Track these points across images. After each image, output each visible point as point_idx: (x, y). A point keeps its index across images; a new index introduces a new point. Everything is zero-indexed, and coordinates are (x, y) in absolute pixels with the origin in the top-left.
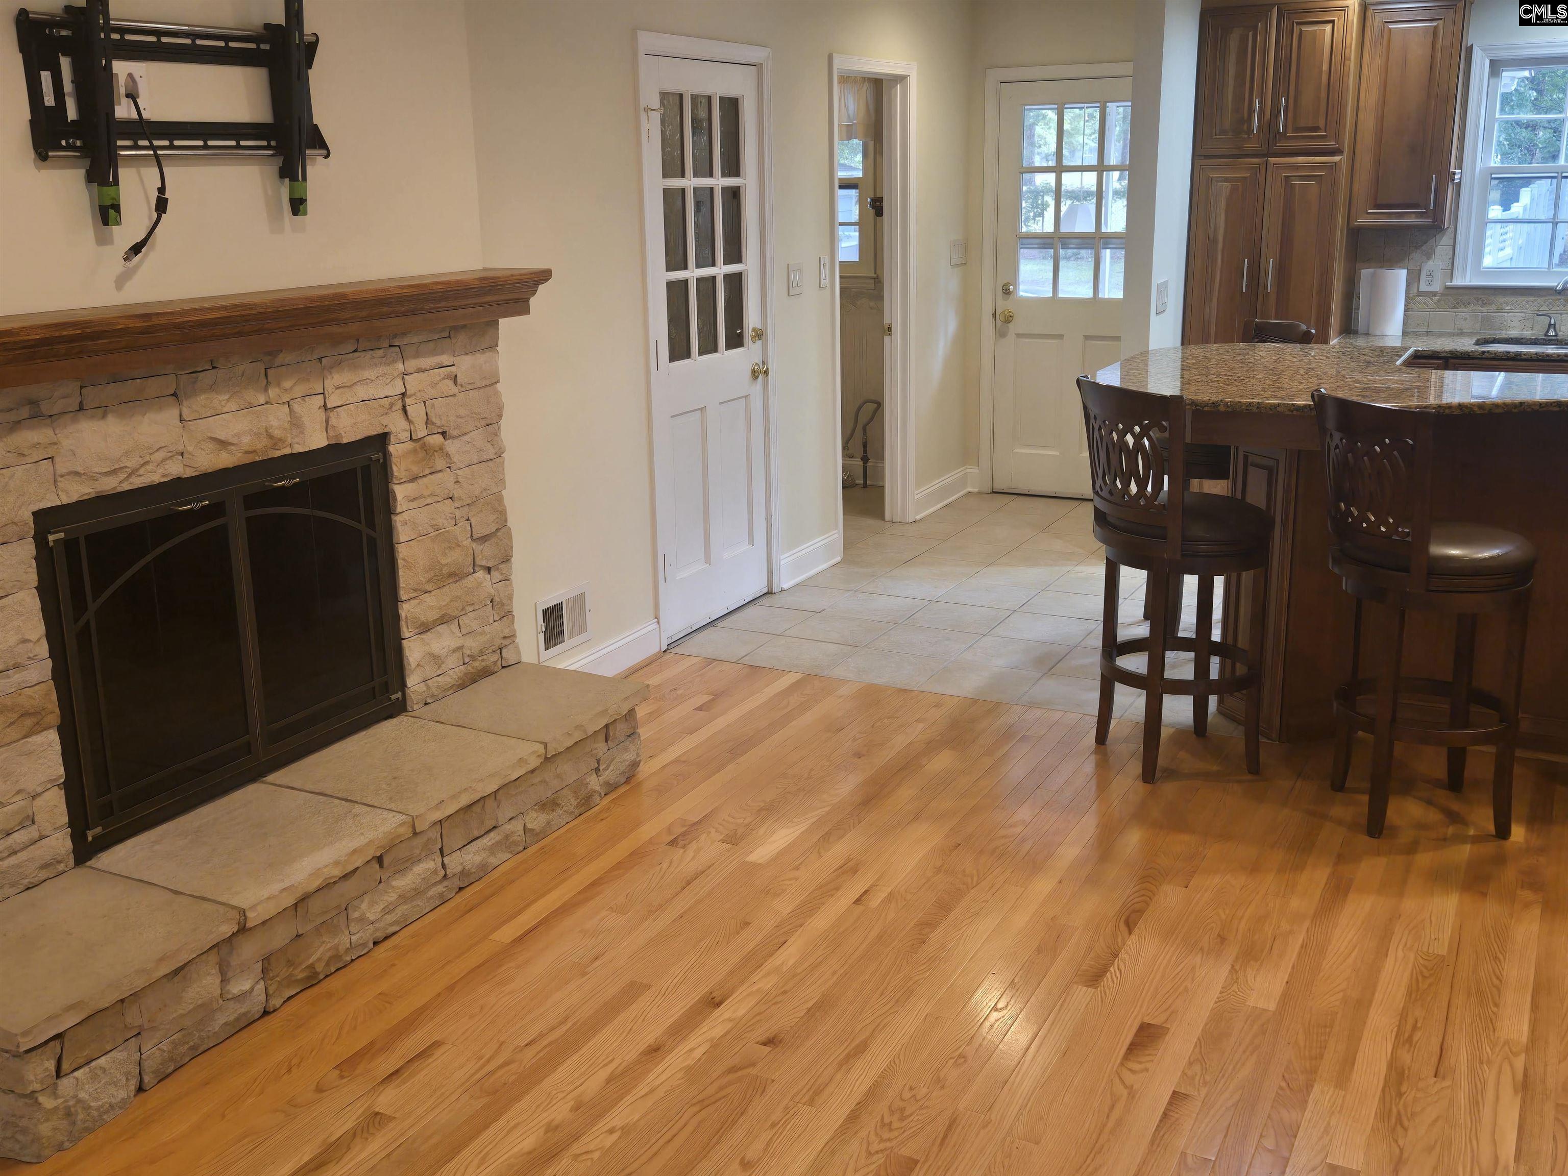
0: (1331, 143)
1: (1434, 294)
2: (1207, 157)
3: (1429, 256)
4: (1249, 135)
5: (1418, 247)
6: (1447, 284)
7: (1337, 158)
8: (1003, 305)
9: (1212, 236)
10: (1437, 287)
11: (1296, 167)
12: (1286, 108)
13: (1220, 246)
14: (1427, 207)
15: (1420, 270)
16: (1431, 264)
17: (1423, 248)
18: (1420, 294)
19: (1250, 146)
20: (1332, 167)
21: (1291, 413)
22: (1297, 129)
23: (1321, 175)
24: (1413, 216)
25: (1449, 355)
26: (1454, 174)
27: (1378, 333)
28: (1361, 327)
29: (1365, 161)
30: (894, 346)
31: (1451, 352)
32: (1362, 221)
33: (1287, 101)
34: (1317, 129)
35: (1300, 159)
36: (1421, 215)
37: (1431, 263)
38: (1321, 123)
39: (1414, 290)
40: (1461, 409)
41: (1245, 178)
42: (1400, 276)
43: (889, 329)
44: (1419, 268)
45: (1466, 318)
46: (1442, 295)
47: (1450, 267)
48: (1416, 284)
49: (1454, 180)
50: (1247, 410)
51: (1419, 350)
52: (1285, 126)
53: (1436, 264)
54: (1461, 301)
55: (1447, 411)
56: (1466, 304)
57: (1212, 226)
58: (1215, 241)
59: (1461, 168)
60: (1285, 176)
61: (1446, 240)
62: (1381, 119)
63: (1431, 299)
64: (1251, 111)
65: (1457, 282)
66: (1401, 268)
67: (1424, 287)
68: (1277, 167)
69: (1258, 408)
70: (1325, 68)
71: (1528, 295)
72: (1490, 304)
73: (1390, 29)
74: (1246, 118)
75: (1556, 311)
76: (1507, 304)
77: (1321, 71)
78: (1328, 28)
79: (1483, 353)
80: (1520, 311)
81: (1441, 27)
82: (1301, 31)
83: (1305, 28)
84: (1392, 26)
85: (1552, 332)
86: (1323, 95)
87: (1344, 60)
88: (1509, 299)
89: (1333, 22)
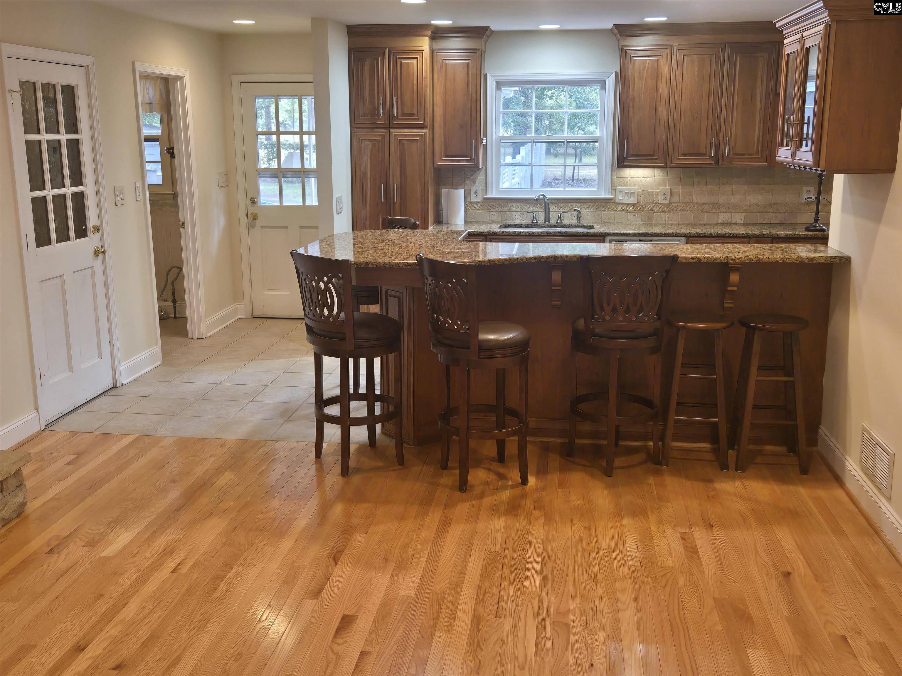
0: (421, 123)
1: (478, 202)
2: (358, 128)
3: (474, 182)
4: (379, 117)
5: (469, 178)
6: (484, 197)
7: (425, 131)
8: (251, 210)
9: (364, 171)
10: (479, 198)
11: (405, 135)
12: (397, 102)
13: (369, 176)
14: (471, 157)
15: (471, 190)
16: (475, 187)
17: (472, 178)
18: (472, 202)
19: (380, 122)
20: (422, 135)
21: (406, 267)
22: (403, 114)
23: (418, 139)
24: (465, 161)
25: (488, 234)
26: (483, 140)
27: (453, 223)
28: (444, 220)
29: (439, 132)
30: (186, 234)
31: (488, 232)
32: (440, 164)
33: (397, 99)
34: (413, 115)
35: (406, 131)
36: (468, 161)
37: (475, 186)
38: (416, 113)
39: (469, 200)
40: (490, 263)
41: (379, 140)
42: (462, 192)
43: (183, 224)
44: (470, 189)
45: (494, 214)
46: (482, 202)
47: (485, 188)
48: (469, 197)
49: (483, 143)
50: (383, 266)
51: (473, 232)
52: (397, 113)
53: (478, 186)
54: (492, 205)
55: (483, 264)
56: (494, 207)
57: (364, 166)
58: (366, 173)
59: (486, 137)
60: (399, 140)
61: (482, 174)
62: (445, 110)
63: (477, 205)
64: (379, 104)
65: (489, 196)
66: (461, 188)
67: (473, 199)
68: (396, 135)
69: (389, 265)
70: (415, 82)
71: (523, 202)
72: (505, 207)
73: (446, 64)
74: (376, 108)
75: (536, 211)
76: (513, 207)
77: (413, 84)
78: (415, 61)
79: (503, 232)
80: (519, 211)
81: (471, 63)
82: (401, 62)
83: (403, 61)
84: (447, 62)
85: (535, 221)
86: (415, 97)
87: (424, 78)
88: (514, 204)
89: (417, 58)
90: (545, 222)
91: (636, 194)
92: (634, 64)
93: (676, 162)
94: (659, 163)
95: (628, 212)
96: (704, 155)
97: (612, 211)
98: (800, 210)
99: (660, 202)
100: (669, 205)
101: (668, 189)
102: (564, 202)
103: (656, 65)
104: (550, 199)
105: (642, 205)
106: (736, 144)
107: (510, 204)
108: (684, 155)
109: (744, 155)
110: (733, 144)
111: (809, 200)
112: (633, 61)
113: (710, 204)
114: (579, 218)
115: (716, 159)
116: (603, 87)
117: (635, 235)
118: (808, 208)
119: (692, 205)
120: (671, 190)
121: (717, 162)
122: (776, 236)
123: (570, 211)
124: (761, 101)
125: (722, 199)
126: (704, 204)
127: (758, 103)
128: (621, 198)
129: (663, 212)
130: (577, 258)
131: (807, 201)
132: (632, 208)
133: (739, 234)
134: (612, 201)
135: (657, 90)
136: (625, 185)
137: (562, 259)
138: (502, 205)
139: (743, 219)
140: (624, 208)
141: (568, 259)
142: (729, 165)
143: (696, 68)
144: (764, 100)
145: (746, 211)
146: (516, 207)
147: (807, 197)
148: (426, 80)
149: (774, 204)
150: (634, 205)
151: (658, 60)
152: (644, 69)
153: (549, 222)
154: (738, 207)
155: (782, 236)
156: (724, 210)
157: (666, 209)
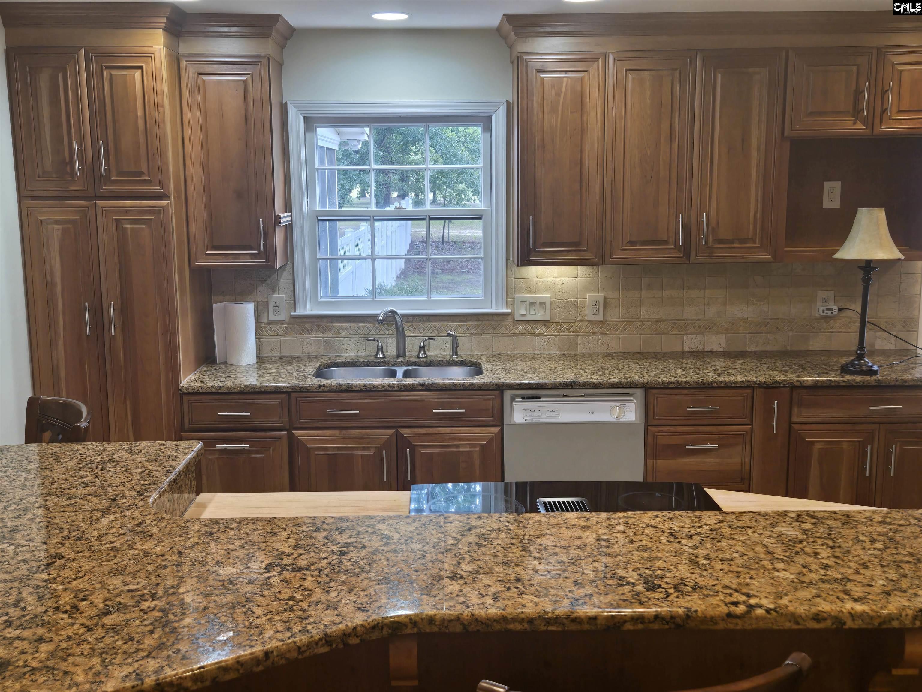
0: (155, 188)
1: (282, 323)
2: (32, 198)
3: (274, 289)
4: (74, 178)
5: (263, 281)
6: (292, 314)
7: (164, 203)
9: (49, 279)
10: (283, 317)
11: (126, 211)
12: (106, 151)
13: (59, 288)
14: (259, 249)
15: (267, 302)
16: (276, 297)
17: (268, 281)
18: (270, 323)
19: (77, 188)
20: (157, 211)
22: (121, 173)
23: (151, 219)
24: (248, 257)
25: (290, 390)
26: (280, 218)
27: (234, 363)
28: (219, 358)
29: (197, 204)
31: (291, 387)
32: (203, 261)
33: (106, 144)
34: (141, 173)
35: (128, 203)
36: (254, 256)
37: (276, 295)
38: (144, 169)
39: (264, 320)
41: (76, 220)
42: (249, 308)
44: (266, 300)
45: (311, 343)
46: (289, 323)
47: (292, 299)
48: (266, 314)
49: (280, 223)
51: (263, 386)
52: (107, 170)
53: (280, 296)
54: (305, 328)
56: (310, 331)
57: (50, 268)
58: (54, 283)
59: (290, 211)
60: (116, 220)
61: (285, 275)
62: (206, 165)
63: (280, 327)
64: (73, 154)
65: (300, 312)
66: (250, 301)
67: (272, 317)
68: (107, 210)
70: (140, 113)
71: (359, 322)
72: (329, 330)
73: (204, 81)
74: (67, 160)
75: (382, 336)
76: (343, 330)
77: (137, 116)
78: (137, 74)
79: (320, 386)
80: (354, 336)
81: (250, 81)
82: (111, 75)
83: (115, 73)
84: (205, 78)
85: (380, 355)
86: (142, 140)
87: (158, 106)
88: (344, 325)
89: (141, 68)
90: (398, 356)
91: (548, 305)
92: (542, 84)
93: (619, 256)
94: (590, 257)
95: (535, 336)
96: (666, 242)
97: (509, 334)
98: (814, 328)
99: (587, 318)
100: (602, 323)
101: (599, 296)
102: (429, 321)
103: (579, 88)
104: (403, 316)
105: (558, 324)
106: (718, 223)
107: (337, 326)
108: (632, 243)
109: (733, 243)
110: (713, 223)
111: (829, 313)
112: (539, 80)
113: (671, 320)
114: (455, 348)
115: (686, 249)
116: (487, 128)
117: (555, 386)
118: (825, 326)
119: (640, 323)
120: (605, 298)
121: (687, 255)
122: (798, 384)
123: (439, 335)
124: (758, 150)
125: (689, 312)
126: (661, 321)
127: (754, 154)
128: (523, 312)
129: (594, 334)
130: (462, 624)
131: (825, 314)
132: (542, 330)
133: (736, 383)
134: (510, 317)
135: (582, 131)
136: (530, 291)
137: (416, 630)
138: (323, 328)
139: (723, 344)
140: (529, 328)
141: (435, 629)
142: (709, 260)
143: (648, 93)
144: (763, 147)
145: (727, 331)
146: (347, 330)
147: (825, 308)
148: (161, 109)
149: (772, 319)
150: (545, 323)
151: (582, 79)
152: (558, 94)
153: (405, 355)
154: (715, 324)
155: (809, 384)
156: (692, 330)
157: (597, 330)
